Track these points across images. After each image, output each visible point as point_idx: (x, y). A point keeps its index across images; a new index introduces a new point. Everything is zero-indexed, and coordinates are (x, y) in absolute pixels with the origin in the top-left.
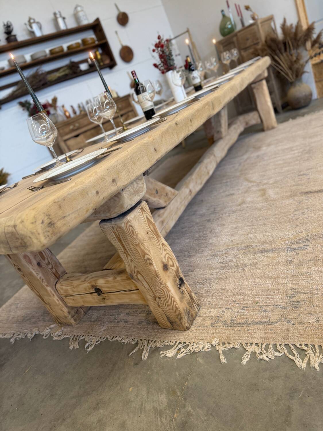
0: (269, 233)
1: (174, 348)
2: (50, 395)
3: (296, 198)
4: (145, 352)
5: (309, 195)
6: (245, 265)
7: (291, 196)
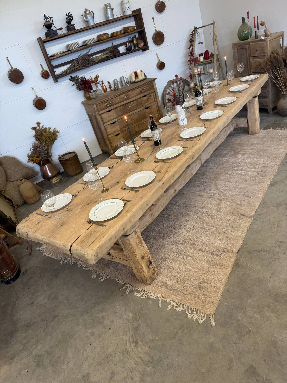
0: (208, 237)
1: (141, 292)
2: (81, 299)
3: (234, 217)
4: (127, 290)
5: (242, 217)
6: (188, 256)
7: (232, 214)
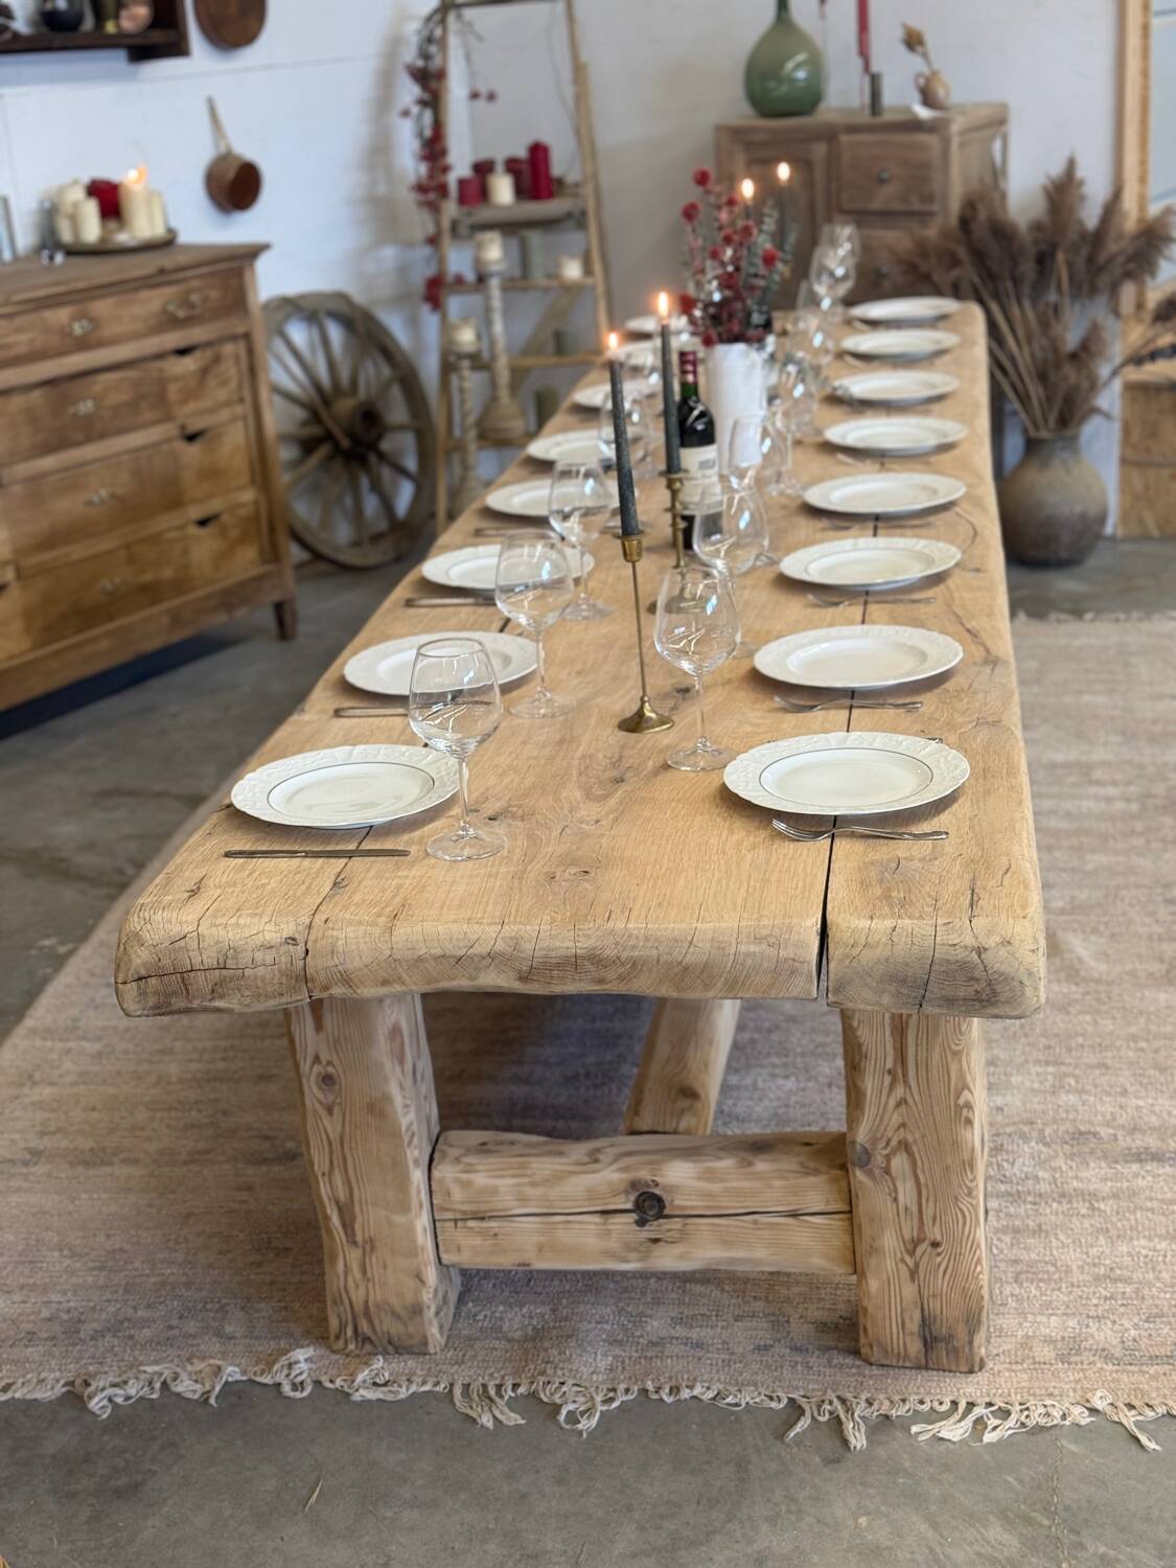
0: (1136, 1098)
1: (957, 1417)
2: (517, 1556)
6: (1096, 1196)
